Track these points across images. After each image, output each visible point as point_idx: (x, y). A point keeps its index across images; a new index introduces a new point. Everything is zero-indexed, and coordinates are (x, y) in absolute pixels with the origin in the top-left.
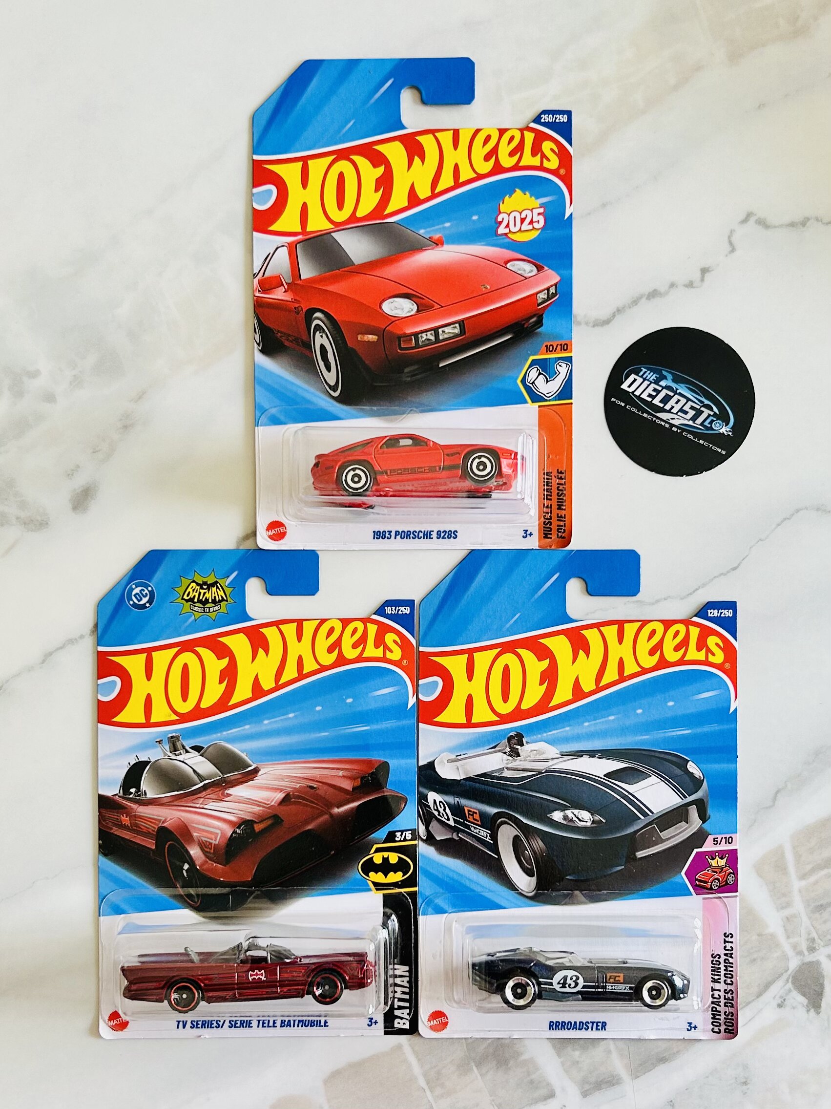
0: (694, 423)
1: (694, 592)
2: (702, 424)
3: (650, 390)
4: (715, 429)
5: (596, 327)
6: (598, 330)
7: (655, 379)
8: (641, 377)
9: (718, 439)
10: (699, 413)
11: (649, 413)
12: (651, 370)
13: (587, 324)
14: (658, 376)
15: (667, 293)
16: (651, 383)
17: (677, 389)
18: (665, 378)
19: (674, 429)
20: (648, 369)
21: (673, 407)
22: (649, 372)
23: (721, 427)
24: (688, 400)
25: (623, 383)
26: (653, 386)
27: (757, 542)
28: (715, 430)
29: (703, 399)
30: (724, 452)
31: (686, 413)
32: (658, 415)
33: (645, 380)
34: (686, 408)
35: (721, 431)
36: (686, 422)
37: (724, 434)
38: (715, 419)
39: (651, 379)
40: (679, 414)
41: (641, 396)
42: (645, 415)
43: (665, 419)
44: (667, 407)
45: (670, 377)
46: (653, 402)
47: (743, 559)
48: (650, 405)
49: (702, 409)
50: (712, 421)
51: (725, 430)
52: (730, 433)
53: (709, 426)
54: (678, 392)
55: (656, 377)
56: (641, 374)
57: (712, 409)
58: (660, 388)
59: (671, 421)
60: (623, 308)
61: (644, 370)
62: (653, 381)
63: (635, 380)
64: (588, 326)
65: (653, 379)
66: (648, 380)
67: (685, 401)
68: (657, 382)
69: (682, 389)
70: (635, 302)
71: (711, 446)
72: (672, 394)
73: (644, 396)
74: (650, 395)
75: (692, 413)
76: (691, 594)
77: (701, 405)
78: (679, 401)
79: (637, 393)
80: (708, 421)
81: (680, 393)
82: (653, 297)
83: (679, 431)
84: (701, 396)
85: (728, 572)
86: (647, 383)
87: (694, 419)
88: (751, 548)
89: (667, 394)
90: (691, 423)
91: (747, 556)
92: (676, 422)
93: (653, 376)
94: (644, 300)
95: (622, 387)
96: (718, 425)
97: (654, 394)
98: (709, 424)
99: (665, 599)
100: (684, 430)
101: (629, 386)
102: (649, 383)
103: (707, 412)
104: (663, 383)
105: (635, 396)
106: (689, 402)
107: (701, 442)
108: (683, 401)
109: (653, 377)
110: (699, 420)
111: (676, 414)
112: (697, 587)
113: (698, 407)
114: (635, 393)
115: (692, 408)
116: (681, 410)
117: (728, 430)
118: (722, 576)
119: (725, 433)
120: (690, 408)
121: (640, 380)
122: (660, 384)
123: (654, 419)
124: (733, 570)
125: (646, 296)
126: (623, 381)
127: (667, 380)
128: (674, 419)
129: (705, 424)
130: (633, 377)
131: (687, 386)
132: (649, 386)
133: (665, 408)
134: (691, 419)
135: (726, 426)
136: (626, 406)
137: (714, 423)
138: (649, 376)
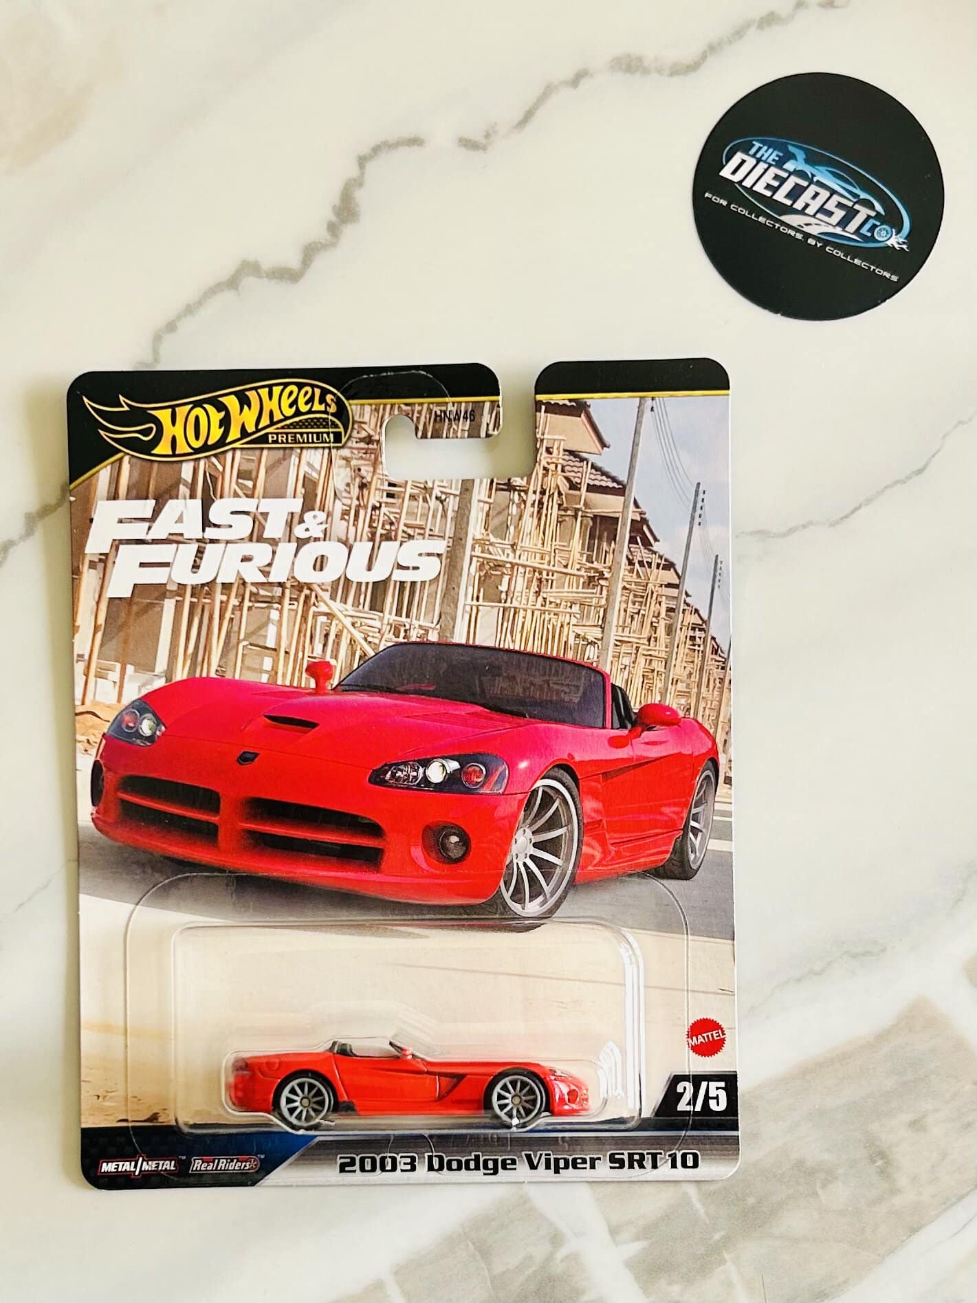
0: (844, 230)
1: (853, 512)
2: (857, 232)
3: (768, 178)
4: (879, 239)
5: (675, 77)
6: (676, 80)
7: (777, 159)
8: (754, 156)
9: (885, 256)
10: (851, 214)
11: (768, 217)
12: (770, 145)
13: (660, 71)
14: (781, 154)
15: (791, 17)
16: (770, 165)
17: (813, 176)
18: (792, 157)
19: (811, 241)
20: (764, 143)
21: (807, 205)
22: (765, 148)
23: (889, 236)
24: (833, 192)
25: (723, 167)
26: (773, 171)
27: (955, 427)
28: (880, 242)
29: (858, 191)
30: (895, 278)
31: (830, 214)
32: (783, 218)
33: (759, 161)
34: (830, 206)
35: (889, 243)
36: (831, 230)
37: (894, 247)
38: (878, 223)
39: (770, 160)
40: (819, 216)
41: (754, 189)
42: (762, 219)
43: (795, 225)
44: (799, 205)
45: (801, 155)
46: (774, 197)
47: (933, 456)
48: (769, 202)
49: (857, 207)
50: (874, 226)
51: (896, 241)
52: (905, 247)
53: (869, 234)
54: (815, 179)
55: (777, 156)
56: (753, 151)
57: (872, 207)
58: (785, 175)
59: (806, 229)
60: (719, 44)
61: (757, 145)
62: (774, 163)
63: (743, 162)
64: (663, 74)
65: (774, 160)
66: (765, 162)
67: (828, 194)
68: (780, 164)
69: (822, 175)
70: (739, 33)
71: (873, 268)
72: (805, 184)
73: (759, 188)
74: (768, 187)
75: (840, 214)
76: (846, 517)
77: (855, 200)
78: (817, 194)
79: (748, 183)
80: (868, 226)
81: (818, 181)
82: (769, 24)
83: (819, 245)
84: (855, 187)
85: (909, 478)
86: (762, 166)
87: (843, 223)
88: (944, 437)
89: (797, 184)
90: (838, 230)
91: (939, 450)
92: (814, 230)
93: (772, 155)
94: (752, 29)
95: (721, 174)
96: (884, 233)
97: (776, 184)
98: (868, 231)
99: (804, 527)
100: (827, 243)
101: (734, 172)
102: (766, 166)
103: (864, 212)
104: (790, 166)
105: (744, 188)
106: (836, 198)
107: (857, 261)
108: (824, 194)
109: (774, 156)
110: (852, 227)
111: (814, 216)
112: (857, 505)
113: (850, 204)
114: (743, 184)
115: (840, 205)
116: (821, 210)
117: (901, 240)
118: (899, 485)
119: (897, 246)
120: (836, 206)
121: (751, 162)
122: (785, 167)
123: (777, 225)
124: (917, 475)
125: (756, 24)
126: (724, 163)
127: (796, 160)
128: (810, 224)
129: (861, 231)
130: (739, 157)
131: (830, 169)
132: (766, 170)
133: (794, 206)
134: (838, 224)
135: (896, 235)
136: (729, 205)
137: (877, 229)
138: (766, 155)
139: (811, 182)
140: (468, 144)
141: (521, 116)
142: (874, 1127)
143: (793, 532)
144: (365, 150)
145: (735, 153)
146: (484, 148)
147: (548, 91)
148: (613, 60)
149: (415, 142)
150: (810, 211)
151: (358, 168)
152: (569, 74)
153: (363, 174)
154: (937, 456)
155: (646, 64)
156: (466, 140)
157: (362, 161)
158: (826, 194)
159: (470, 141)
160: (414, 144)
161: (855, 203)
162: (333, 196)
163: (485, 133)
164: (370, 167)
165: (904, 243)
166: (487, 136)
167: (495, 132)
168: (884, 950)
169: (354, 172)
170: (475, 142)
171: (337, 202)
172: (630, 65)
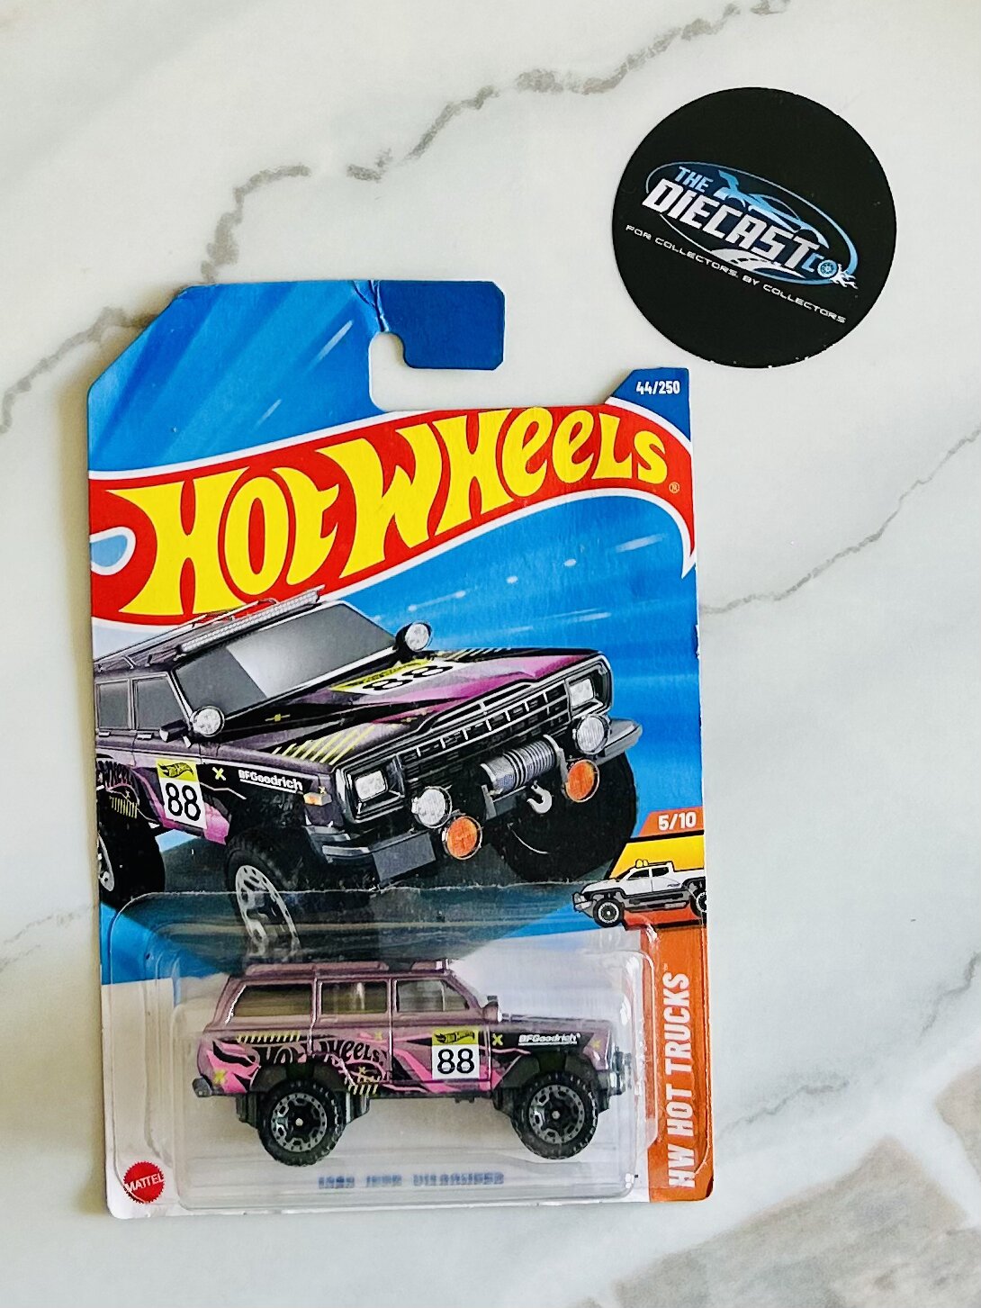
0: (782, 266)
1: (800, 584)
2: (798, 268)
4: (823, 275)
5: (591, 94)
6: (593, 98)
8: (680, 183)
10: (791, 247)
12: (697, 170)
13: (573, 88)
14: (711, 181)
15: (721, 25)
16: (699, 194)
17: (748, 204)
18: (725, 184)
20: (692, 169)
21: (741, 238)
23: (834, 271)
24: (770, 223)
25: (645, 196)
26: (702, 200)
27: (913, 487)
28: (823, 278)
29: (798, 222)
31: (767, 248)
32: (713, 253)
33: (686, 188)
34: (767, 239)
35: (834, 280)
36: (768, 265)
37: (840, 284)
38: (822, 258)
39: (698, 188)
40: (755, 250)
41: (682, 220)
43: (728, 260)
44: (732, 238)
45: (733, 181)
46: (704, 230)
47: (889, 520)
48: (698, 235)
49: (797, 239)
50: (817, 262)
51: (841, 277)
52: (852, 284)
53: (812, 270)
54: (750, 208)
55: (707, 183)
56: (678, 179)
57: (815, 240)
58: (716, 204)
59: (740, 265)
60: (640, 55)
61: (685, 170)
62: (703, 191)
63: (669, 190)
64: (577, 92)
65: (703, 187)
66: (693, 190)
68: (709, 193)
70: (662, 44)
72: (739, 214)
73: (688, 219)
74: (697, 218)
75: (778, 248)
76: (794, 589)
77: (795, 232)
80: (810, 261)
81: (753, 211)
82: (696, 34)
85: (862, 545)
86: (691, 194)
88: (902, 498)
89: (729, 214)
91: (896, 513)
93: (701, 182)
94: (677, 40)
95: (644, 203)
96: (828, 269)
97: (706, 214)
98: (811, 267)
99: (746, 601)
101: (658, 203)
102: (694, 194)
103: (805, 245)
104: (721, 194)
105: (670, 219)
106: (773, 230)
108: (761, 225)
109: (703, 183)
110: (793, 262)
111: (749, 250)
113: (790, 236)
115: (778, 238)
116: (758, 243)
117: (848, 277)
118: (851, 553)
119: (843, 283)
120: (774, 239)
121: (677, 190)
122: (715, 195)
124: (871, 541)
125: (681, 32)
126: (647, 192)
127: (728, 187)
128: (745, 260)
129: (803, 267)
130: (664, 184)
131: (767, 197)
132: (694, 199)
133: (727, 239)
134: (777, 259)
135: (843, 270)
136: (653, 238)
137: (821, 264)
138: (695, 182)
139: (745, 212)
140: (359, 173)
141: (418, 141)
142: (836, 1286)
143: (734, 607)
144: (243, 182)
145: (660, 180)
146: (377, 178)
147: (448, 113)
148: (521, 76)
149: (299, 171)
150: (744, 244)
151: (235, 202)
152: (472, 94)
153: (240, 208)
154: (893, 520)
155: (558, 79)
156: (357, 168)
157: (239, 194)
158: (765, 225)
159: (361, 169)
160: (298, 174)
161: (795, 235)
162: (207, 234)
163: (377, 161)
164: (248, 200)
165: (851, 280)
166: (380, 164)
167: (390, 159)
168: (845, 1084)
169: (231, 207)
170: (367, 170)
171: (213, 241)
172: (540, 82)
